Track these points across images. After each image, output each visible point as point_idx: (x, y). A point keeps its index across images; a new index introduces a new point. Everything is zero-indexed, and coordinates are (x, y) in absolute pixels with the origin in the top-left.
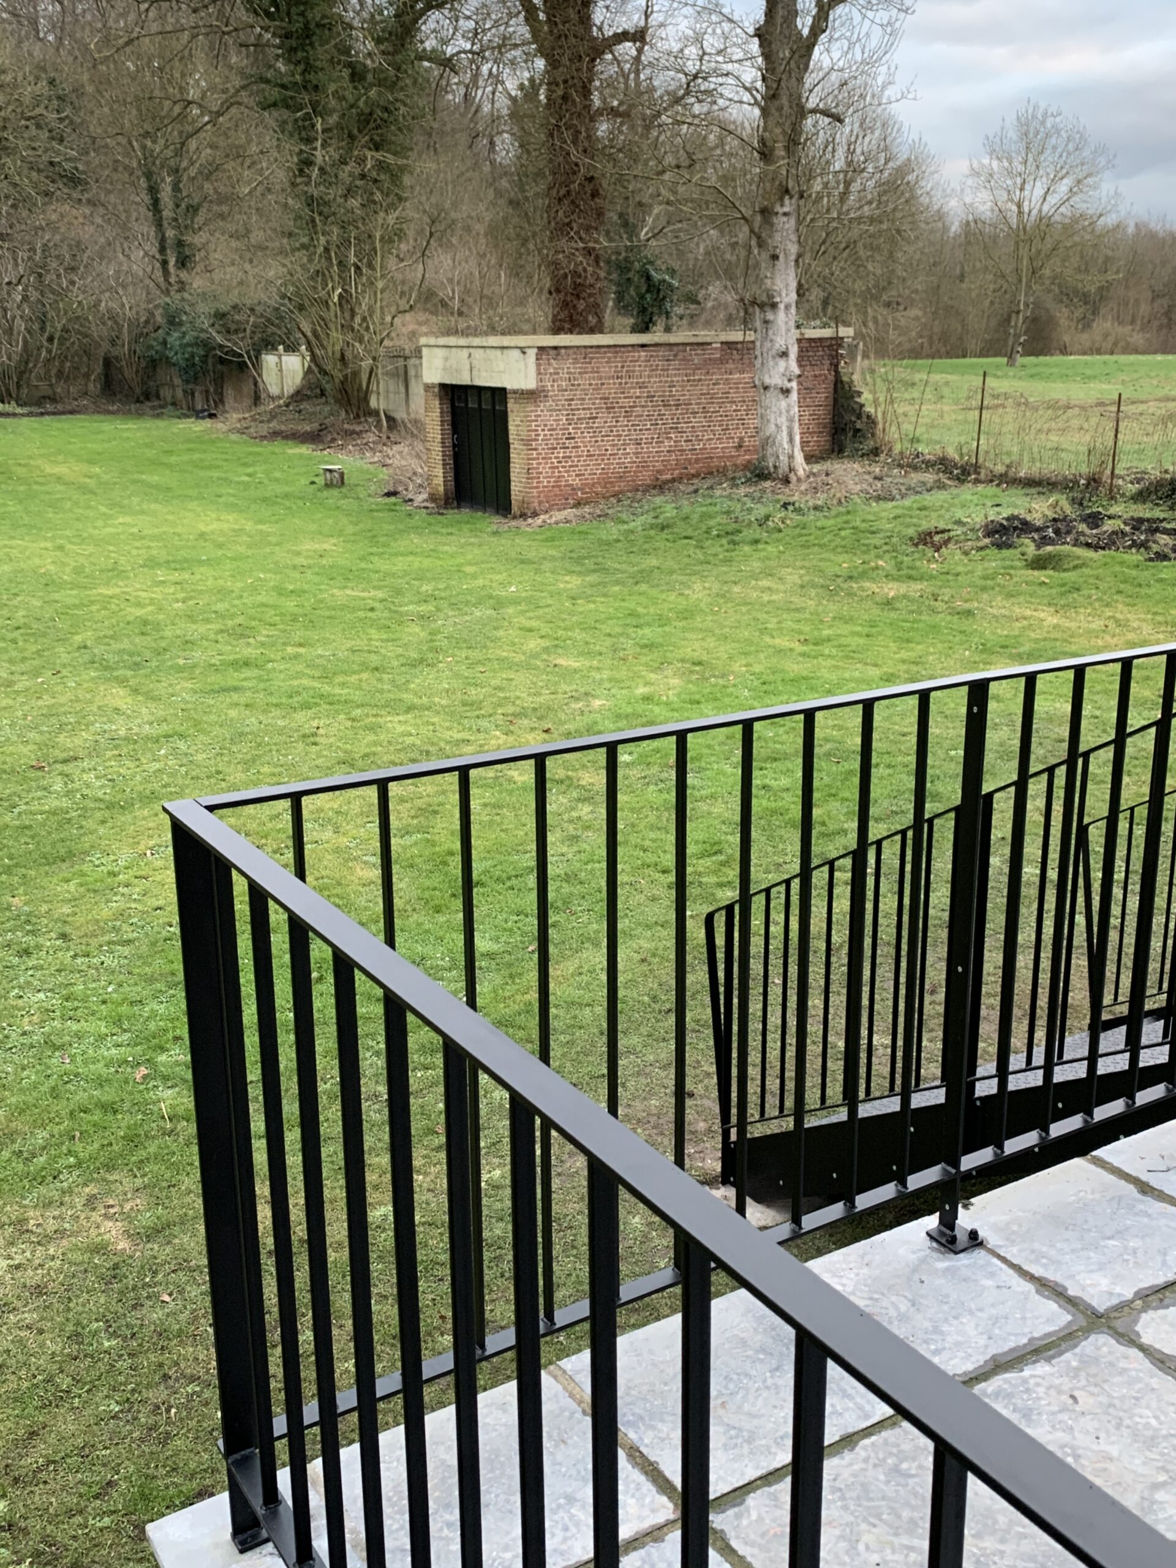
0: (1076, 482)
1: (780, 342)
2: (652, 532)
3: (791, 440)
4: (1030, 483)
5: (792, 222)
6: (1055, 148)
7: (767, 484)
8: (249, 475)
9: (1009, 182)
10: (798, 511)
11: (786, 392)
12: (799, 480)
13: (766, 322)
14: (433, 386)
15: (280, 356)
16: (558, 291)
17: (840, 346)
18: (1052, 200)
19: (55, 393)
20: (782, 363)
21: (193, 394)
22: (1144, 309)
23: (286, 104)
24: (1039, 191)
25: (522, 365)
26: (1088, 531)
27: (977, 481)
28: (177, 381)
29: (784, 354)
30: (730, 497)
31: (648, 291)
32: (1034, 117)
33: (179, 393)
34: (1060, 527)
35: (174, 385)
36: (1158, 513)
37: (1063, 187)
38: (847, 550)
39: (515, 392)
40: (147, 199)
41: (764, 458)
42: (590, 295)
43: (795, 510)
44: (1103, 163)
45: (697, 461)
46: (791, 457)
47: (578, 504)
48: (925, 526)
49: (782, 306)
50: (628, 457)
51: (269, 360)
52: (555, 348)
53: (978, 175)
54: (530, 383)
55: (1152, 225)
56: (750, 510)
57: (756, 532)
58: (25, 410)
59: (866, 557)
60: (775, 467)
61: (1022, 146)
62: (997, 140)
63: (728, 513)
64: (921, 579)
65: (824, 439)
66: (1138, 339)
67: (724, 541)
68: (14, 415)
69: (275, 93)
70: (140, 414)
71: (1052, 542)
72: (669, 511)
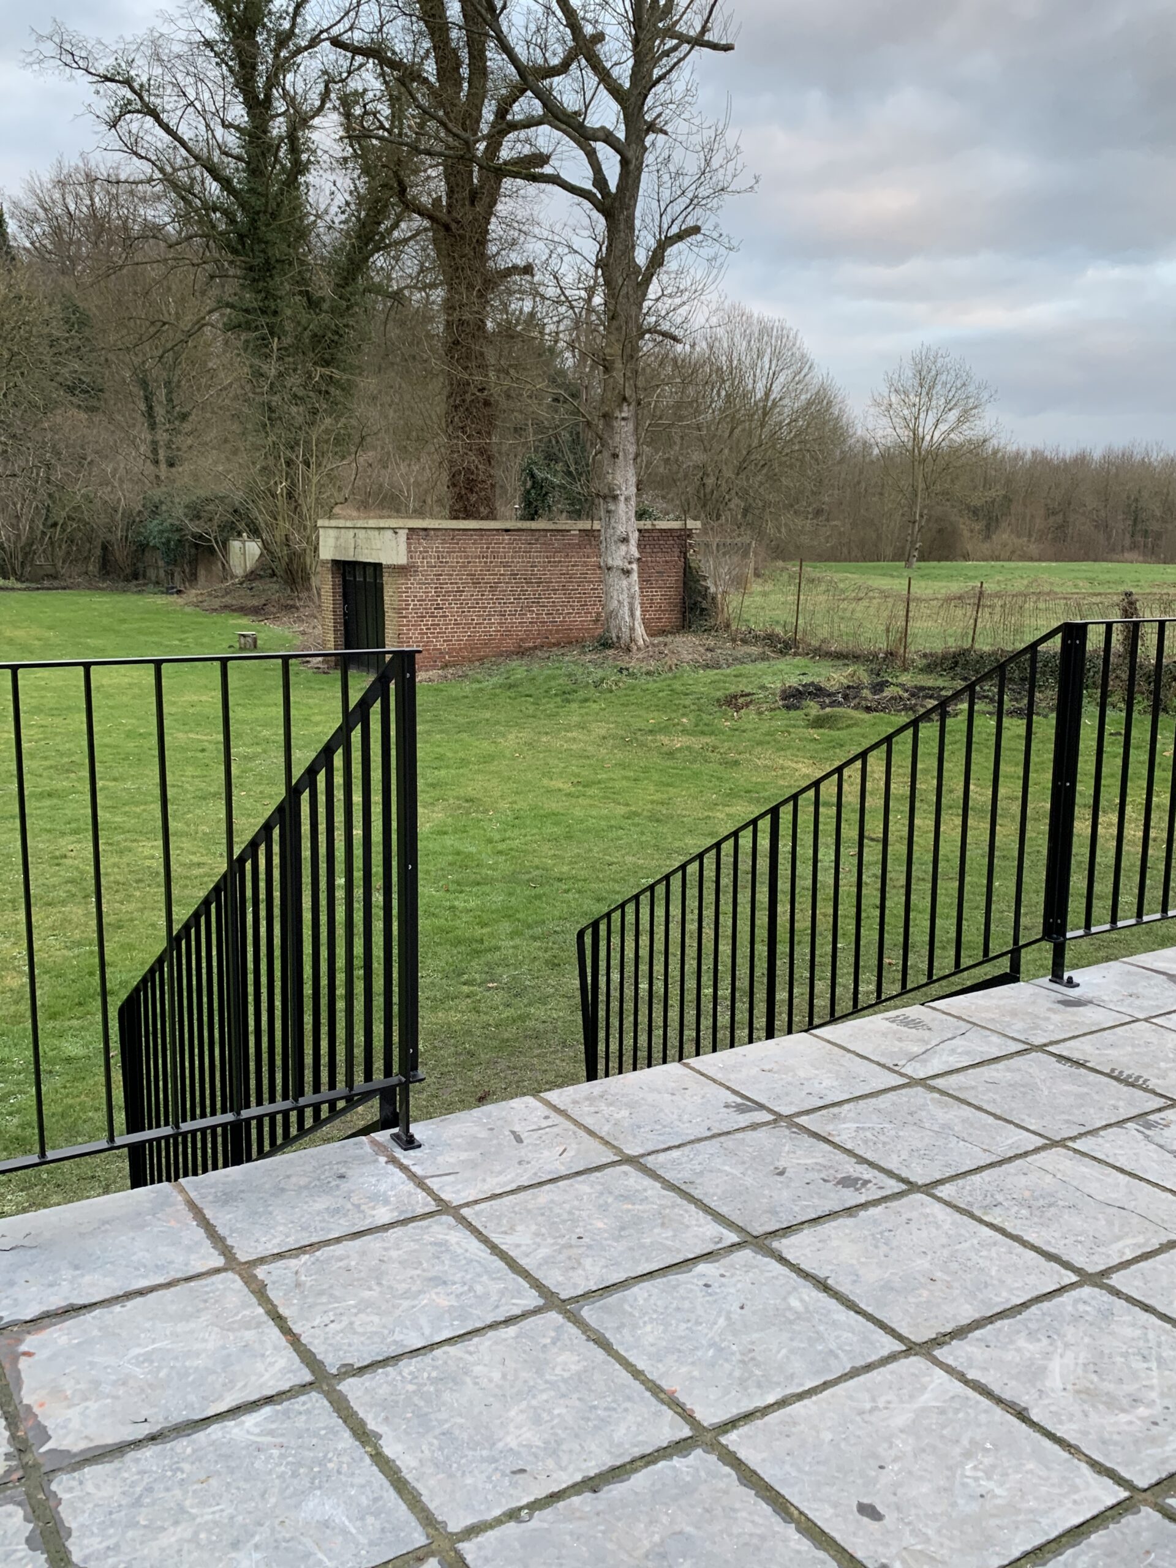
0: (876, 656)
1: (621, 529)
2: (498, 691)
3: (632, 615)
4: (839, 656)
5: (630, 426)
6: (945, 384)
7: (611, 652)
8: (181, 640)
9: (906, 412)
10: (631, 675)
11: (627, 573)
12: (639, 649)
13: (609, 512)
14: (327, 562)
15: (244, 542)
16: (454, 485)
17: (689, 536)
18: (943, 427)
19: (57, 572)
20: (623, 548)
21: (172, 575)
22: (1039, 523)
23: (248, 326)
24: (931, 420)
25: (394, 543)
26: (870, 696)
27: (795, 654)
28: (161, 563)
29: (625, 540)
30: (575, 663)
31: (533, 487)
32: (927, 358)
33: (162, 573)
34: (850, 693)
35: (158, 566)
36: (940, 683)
37: (953, 416)
38: (658, 708)
39: (389, 567)
40: (143, 407)
41: (608, 630)
42: (481, 489)
43: (629, 675)
44: (986, 397)
45: (557, 631)
46: (632, 629)
47: (445, 666)
48: (733, 689)
49: (622, 498)
50: (494, 626)
51: (235, 545)
52: (425, 530)
53: (879, 405)
54: (402, 559)
55: (1047, 454)
56: (589, 673)
57: (592, 693)
58: (24, 586)
59: (673, 715)
60: (618, 638)
61: (916, 383)
62: (896, 376)
63: (570, 675)
64: (712, 733)
65: (676, 617)
66: (1033, 548)
67: (558, 699)
68: (13, 589)
69: (241, 317)
70: (125, 591)
71: (840, 704)
72: (520, 673)
